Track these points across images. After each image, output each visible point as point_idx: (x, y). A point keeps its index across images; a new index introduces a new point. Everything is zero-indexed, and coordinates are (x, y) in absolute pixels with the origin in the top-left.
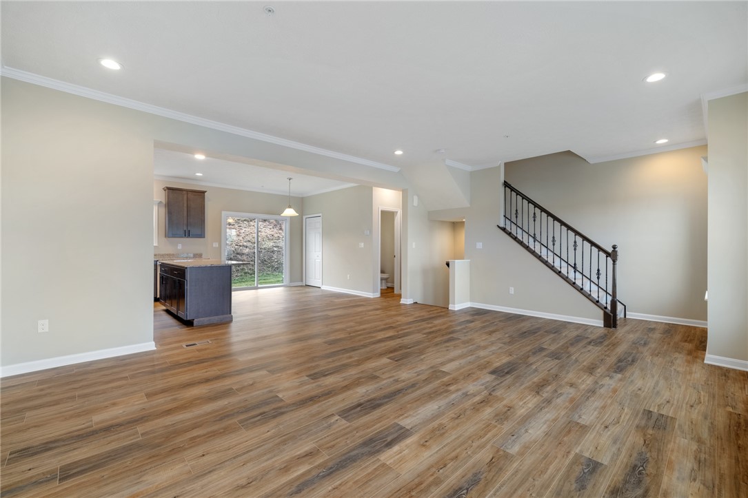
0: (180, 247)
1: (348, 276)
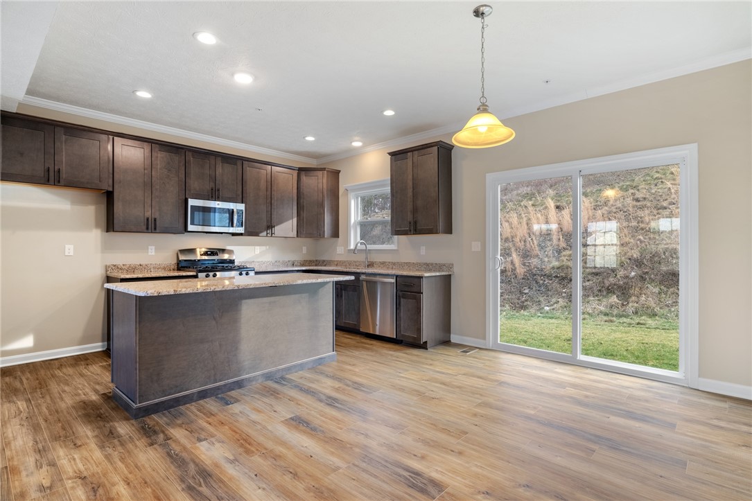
0: (423, 250)
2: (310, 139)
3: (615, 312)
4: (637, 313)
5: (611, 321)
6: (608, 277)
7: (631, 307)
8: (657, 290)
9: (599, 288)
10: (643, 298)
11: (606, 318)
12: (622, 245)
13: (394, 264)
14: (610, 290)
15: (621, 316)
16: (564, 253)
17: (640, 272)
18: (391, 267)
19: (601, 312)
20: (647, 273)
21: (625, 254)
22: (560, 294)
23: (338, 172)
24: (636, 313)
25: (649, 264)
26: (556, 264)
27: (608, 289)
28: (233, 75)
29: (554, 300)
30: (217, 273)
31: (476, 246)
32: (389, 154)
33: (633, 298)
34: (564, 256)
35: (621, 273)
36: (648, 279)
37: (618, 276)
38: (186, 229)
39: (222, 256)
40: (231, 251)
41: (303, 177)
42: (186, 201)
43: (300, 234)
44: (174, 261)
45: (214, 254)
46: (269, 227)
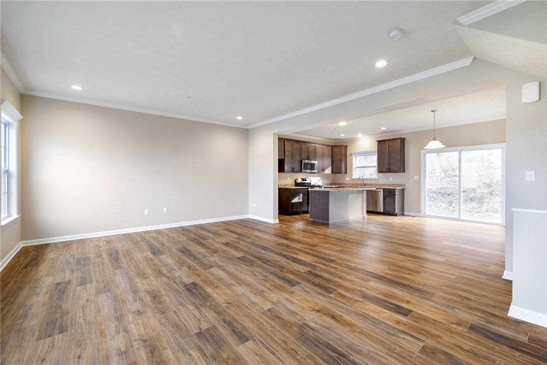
3: (475, 211)
4: (488, 211)
5: (473, 215)
6: (471, 193)
7: (484, 208)
9: (465, 199)
10: (491, 204)
11: (470, 213)
12: (479, 176)
14: (472, 200)
15: (478, 213)
16: (443, 180)
17: (490, 191)
19: (467, 211)
20: (494, 191)
21: (481, 181)
22: (442, 202)
23: (347, 146)
25: (495, 186)
26: (440, 186)
27: (471, 199)
29: (439, 205)
31: (416, 177)
32: (377, 141)
33: (485, 204)
34: (444, 182)
35: (479, 191)
36: (494, 194)
37: (477, 193)
38: (301, 171)
39: (308, 181)
40: (310, 179)
41: (334, 149)
42: (301, 161)
43: (333, 172)
44: (294, 183)
45: (306, 180)
46: (323, 170)
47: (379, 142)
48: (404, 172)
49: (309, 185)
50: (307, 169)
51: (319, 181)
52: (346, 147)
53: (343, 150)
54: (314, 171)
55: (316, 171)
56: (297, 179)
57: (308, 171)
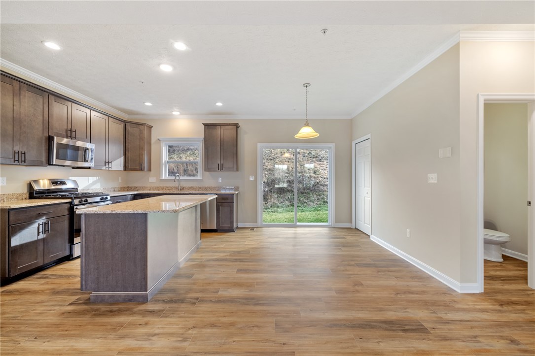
0: (220, 180)
1: (408, 230)
2: (148, 104)
8: (276, 196)
10: (272, 200)
13: (200, 188)
18: (198, 189)
24: (271, 207)
28: (159, 65)
30: (88, 199)
31: (252, 178)
32: (203, 124)
36: (272, 191)
38: (49, 163)
39: (69, 185)
40: (75, 182)
41: (128, 128)
42: (50, 139)
43: (126, 168)
44: (25, 190)
45: (63, 183)
46: (108, 163)
47: (206, 125)
48: (237, 170)
49: (73, 194)
50: (65, 159)
51: (94, 183)
52: (151, 127)
53: (146, 132)
54: (86, 165)
55: (92, 165)
56: (36, 181)
57: (68, 163)
